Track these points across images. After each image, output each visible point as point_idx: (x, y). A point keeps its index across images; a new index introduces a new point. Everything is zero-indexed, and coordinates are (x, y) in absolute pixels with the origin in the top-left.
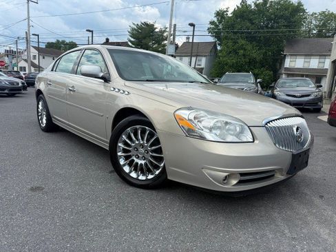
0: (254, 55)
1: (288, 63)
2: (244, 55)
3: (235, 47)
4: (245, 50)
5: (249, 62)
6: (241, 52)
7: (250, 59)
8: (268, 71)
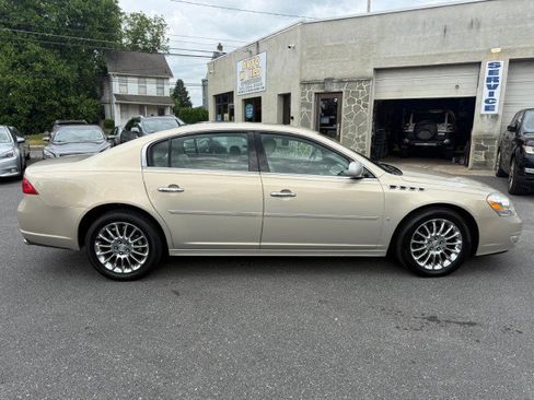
0: (65, 73)
1: (117, 87)
2: (44, 72)
3: (22, 56)
4: (44, 63)
5: (57, 85)
6: (39, 67)
7: (58, 80)
8: (90, 100)
